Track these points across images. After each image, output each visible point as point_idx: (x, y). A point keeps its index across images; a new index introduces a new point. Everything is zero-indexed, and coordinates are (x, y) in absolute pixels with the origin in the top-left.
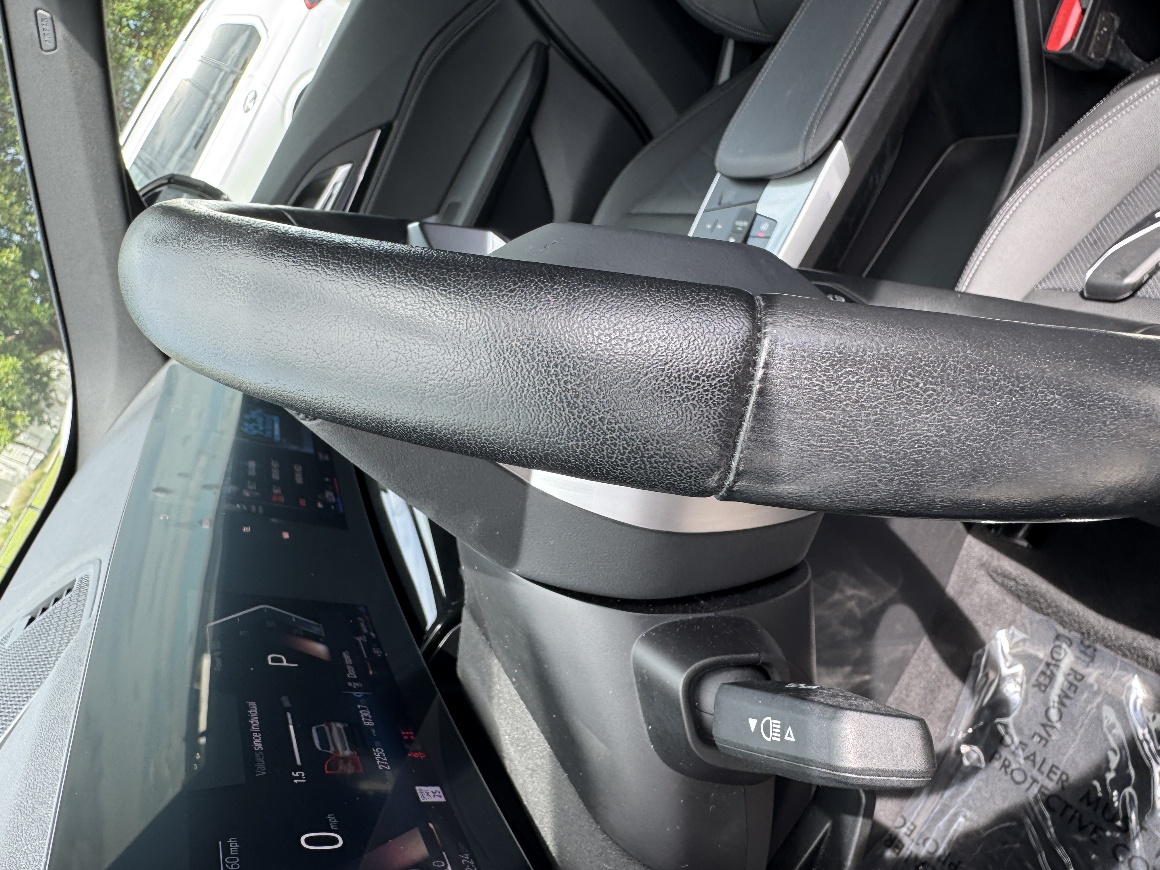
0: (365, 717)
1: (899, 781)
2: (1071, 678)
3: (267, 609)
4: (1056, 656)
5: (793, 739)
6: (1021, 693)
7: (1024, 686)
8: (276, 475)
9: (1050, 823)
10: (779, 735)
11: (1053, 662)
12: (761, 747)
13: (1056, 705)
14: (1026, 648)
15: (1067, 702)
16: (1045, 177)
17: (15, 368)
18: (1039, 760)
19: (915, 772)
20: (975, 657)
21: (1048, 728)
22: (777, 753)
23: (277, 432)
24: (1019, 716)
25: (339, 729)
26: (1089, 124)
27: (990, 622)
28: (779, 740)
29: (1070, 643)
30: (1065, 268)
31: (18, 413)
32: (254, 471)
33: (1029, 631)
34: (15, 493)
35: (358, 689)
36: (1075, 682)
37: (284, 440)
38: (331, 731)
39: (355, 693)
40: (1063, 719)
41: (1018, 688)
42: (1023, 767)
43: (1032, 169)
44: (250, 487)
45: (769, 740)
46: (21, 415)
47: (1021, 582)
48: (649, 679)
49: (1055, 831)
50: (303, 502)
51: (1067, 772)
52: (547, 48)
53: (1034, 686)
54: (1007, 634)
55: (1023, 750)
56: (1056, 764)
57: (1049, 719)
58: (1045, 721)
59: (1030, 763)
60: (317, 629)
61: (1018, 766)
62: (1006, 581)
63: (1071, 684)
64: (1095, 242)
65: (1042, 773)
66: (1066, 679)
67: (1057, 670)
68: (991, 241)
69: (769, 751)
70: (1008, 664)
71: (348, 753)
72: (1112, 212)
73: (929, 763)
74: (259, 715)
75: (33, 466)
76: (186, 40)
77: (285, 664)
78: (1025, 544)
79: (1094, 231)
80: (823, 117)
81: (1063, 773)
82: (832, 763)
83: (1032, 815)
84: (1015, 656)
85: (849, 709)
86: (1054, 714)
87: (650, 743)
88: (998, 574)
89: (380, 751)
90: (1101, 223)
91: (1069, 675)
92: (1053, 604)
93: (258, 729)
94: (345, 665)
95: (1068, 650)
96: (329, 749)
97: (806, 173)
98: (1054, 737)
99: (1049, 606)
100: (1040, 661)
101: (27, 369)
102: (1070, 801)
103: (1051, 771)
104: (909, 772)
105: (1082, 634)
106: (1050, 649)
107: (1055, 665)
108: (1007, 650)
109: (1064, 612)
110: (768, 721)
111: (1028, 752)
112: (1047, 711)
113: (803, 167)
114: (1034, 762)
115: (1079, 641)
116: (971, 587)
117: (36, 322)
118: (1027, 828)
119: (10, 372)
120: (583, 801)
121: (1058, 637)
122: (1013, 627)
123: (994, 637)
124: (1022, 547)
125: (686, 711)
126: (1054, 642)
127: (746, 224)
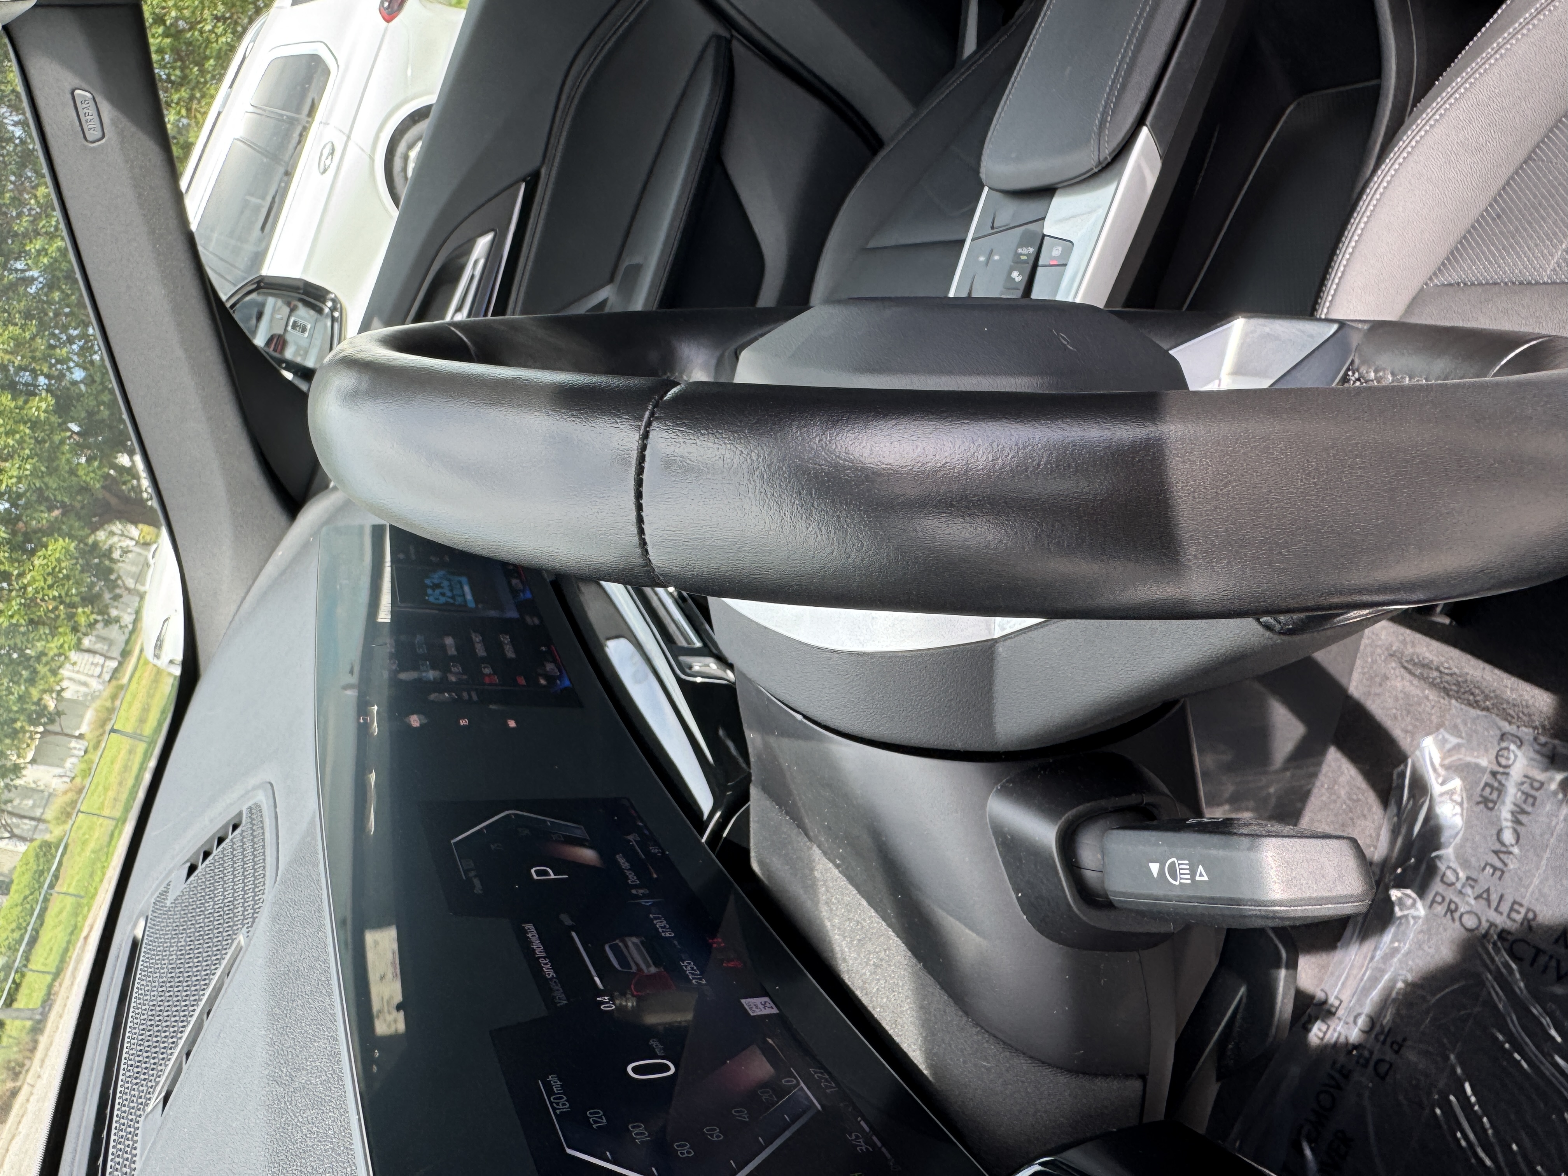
0: (662, 927)
1: (1335, 908)
2: (1526, 787)
3: (515, 815)
4: (1503, 761)
5: (1206, 878)
6: (1462, 815)
7: (1465, 805)
8: (480, 651)
9: (1518, 976)
10: (1189, 876)
11: (1501, 770)
12: (1170, 893)
13: (1509, 824)
14: (1461, 756)
15: (1523, 818)
16: (1421, 137)
17: (67, 551)
18: (1494, 897)
19: (1352, 896)
20: (1395, 777)
21: (1502, 856)
22: (1189, 897)
23: (469, 597)
24: (1461, 846)
25: (634, 943)
26: (1473, 59)
27: (1410, 728)
28: (1189, 881)
29: (1521, 743)
30: (1461, 255)
31: (80, 610)
32: (453, 649)
33: (1464, 735)
34: (90, 715)
35: (644, 896)
36: (1533, 792)
37: (480, 606)
38: (627, 947)
39: (643, 901)
40: (1521, 841)
41: (1458, 809)
42: (1474, 909)
43: (1402, 128)
44: (454, 669)
45: (1177, 883)
46: (84, 612)
47: (1446, 671)
48: (1012, 837)
49: (1526, 986)
50: (522, 681)
51: (1532, 907)
52: (729, 42)
53: (1478, 803)
54: (1435, 739)
55: (1473, 887)
56: (1518, 899)
57: (1503, 844)
58: (1498, 847)
59: (1483, 902)
60: (579, 832)
61: (1468, 908)
62: (1426, 672)
63: (1527, 795)
64: (1499, 216)
65: (1501, 913)
66: (1519, 790)
67: (1507, 779)
68: (1359, 231)
69: (1179, 896)
70: (1440, 780)
71: (653, 970)
72: (1517, 173)
73: (1366, 884)
74: (540, 938)
75: (107, 677)
76: (231, 87)
77: (553, 876)
78: (1447, 621)
79: (1495, 200)
80: (1118, 98)
81: (1528, 910)
82: (1256, 897)
83: (1492, 967)
84: (1447, 768)
85: (1269, 836)
86: (1508, 837)
87: (1021, 913)
88: (1415, 664)
89: (689, 964)
90: (1504, 188)
91: (1523, 783)
92: (1492, 695)
93: (544, 954)
94: (621, 871)
95: (1519, 753)
96: (631, 968)
97: (1104, 175)
98: (1511, 866)
99: (1487, 698)
100: (1483, 770)
101: (83, 553)
102: (1543, 946)
103: (1512, 909)
104: (1346, 896)
105: (1535, 728)
106: (1495, 754)
107: (1504, 773)
108: (1437, 761)
109: (1508, 703)
110: (1173, 863)
111: (1478, 890)
112: (1499, 832)
113: (1100, 168)
114: (1488, 900)
115: (1531, 738)
116: (1381, 685)
117: (85, 489)
118: (1488, 984)
119: (62, 557)
120: (946, 991)
121: (1503, 737)
122: (1442, 730)
123: (1418, 746)
124: (1443, 625)
125: (1063, 870)
126: (1499, 744)
127: (1031, 250)
